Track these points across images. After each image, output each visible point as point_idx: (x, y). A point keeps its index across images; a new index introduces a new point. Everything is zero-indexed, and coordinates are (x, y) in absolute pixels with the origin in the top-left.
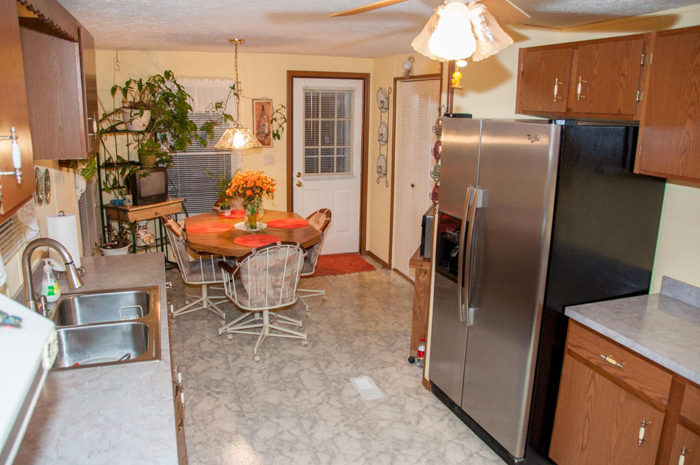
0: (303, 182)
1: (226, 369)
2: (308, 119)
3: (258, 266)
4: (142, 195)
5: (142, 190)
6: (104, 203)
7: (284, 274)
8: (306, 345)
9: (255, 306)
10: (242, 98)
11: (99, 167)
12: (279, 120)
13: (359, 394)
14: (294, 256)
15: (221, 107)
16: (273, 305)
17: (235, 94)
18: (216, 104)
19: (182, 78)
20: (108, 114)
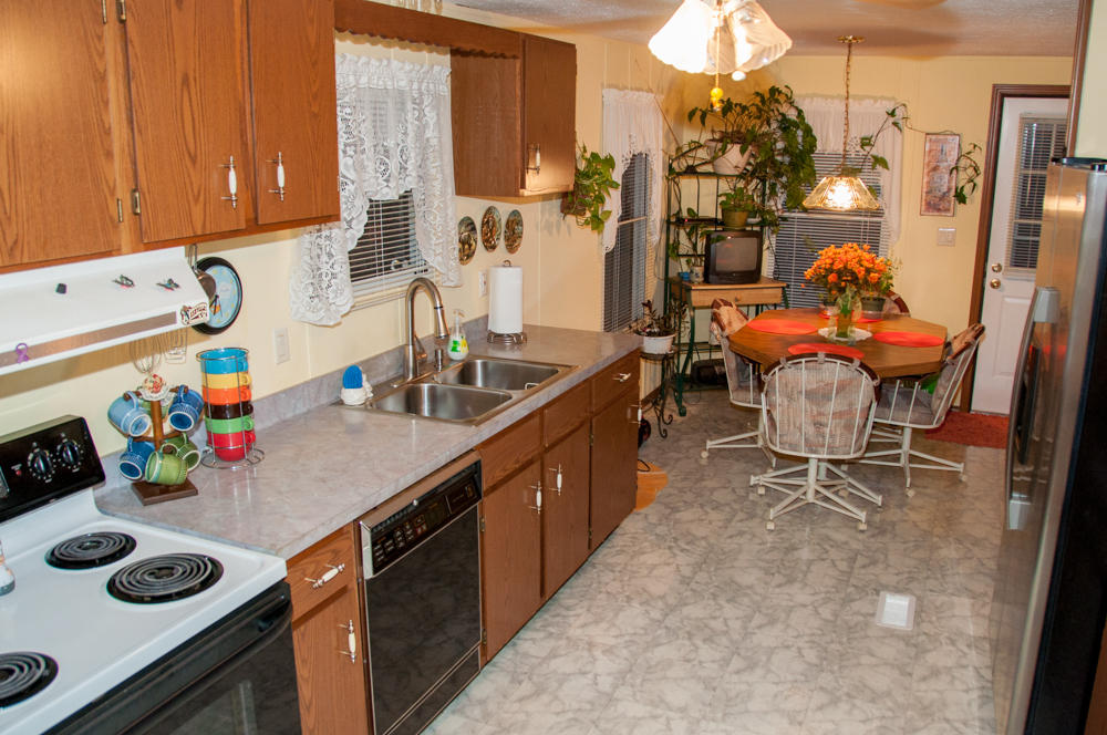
0: (1003, 282)
1: (720, 528)
2: (1026, 172)
3: (790, 386)
4: (718, 269)
5: (717, 262)
6: (670, 275)
7: (832, 407)
8: (862, 531)
9: (787, 447)
10: (905, 129)
11: (668, 222)
12: (965, 169)
13: (873, 615)
14: (851, 380)
15: (868, 144)
16: (815, 452)
17: (895, 124)
18: (863, 139)
19: (813, 96)
20: (686, 149)
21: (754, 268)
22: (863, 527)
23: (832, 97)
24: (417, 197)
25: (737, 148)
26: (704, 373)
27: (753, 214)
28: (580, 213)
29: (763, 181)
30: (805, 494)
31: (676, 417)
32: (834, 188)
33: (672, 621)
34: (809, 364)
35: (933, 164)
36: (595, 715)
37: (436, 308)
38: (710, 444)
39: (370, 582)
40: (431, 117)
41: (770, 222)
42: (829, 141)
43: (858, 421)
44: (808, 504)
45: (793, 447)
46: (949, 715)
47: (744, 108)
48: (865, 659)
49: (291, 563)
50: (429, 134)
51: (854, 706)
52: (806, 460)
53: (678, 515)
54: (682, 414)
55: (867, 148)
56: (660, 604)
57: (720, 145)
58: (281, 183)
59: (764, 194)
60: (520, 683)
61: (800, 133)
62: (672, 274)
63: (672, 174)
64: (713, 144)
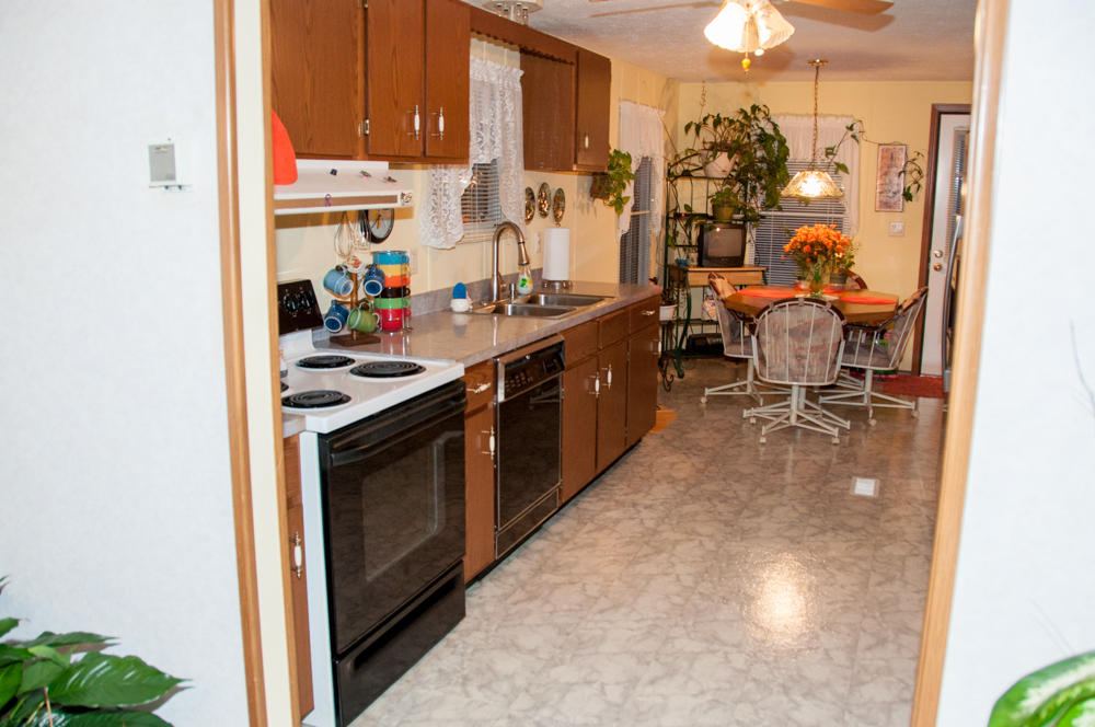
0: (945, 265)
1: (723, 442)
3: (777, 326)
4: (709, 255)
5: (709, 249)
6: (669, 261)
7: (810, 342)
8: (836, 444)
9: (774, 377)
10: (862, 142)
11: (668, 218)
12: (911, 173)
13: (848, 489)
14: (825, 320)
15: (832, 154)
16: (797, 380)
17: (853, 137)
18: (828, 149)
19: (785, 115)
20: (683, 156)
21: (739, 254)
22: (836, 441)
23: (802, 116)
24: (500, 165)
25: (725, 155)
26: (698, 343)
27: (737, 210)
28: (605, 197)
29: (745, 184)
30: (788, 418)
31: (676, 379)
32: (806, 179)
33: (693, 491)
34: (793, 307)
35: (885, 169)
36: (646, 539)
37: (519, 243)
38: (708, 392)
39: (502, 404)
40: (510, 106)
41: (752, 218)
42: (799, 149)
43: (830, 354)
44: (791, 427)
45: (780, 377)
46: (907, 537)
47: (731, 122)
48: (843, 511)
49: (467, 370)
50: (508, 119)
51: (837, 534)
52: (790, 387)
53: (688, 436)
54: (681, 376)
55: (831, 157)
56: (683, 483)
57: (711, 153)
58: (441, 128)
59: (745, 195)
60: (586, 524)
61: (776, 144)
62: (671, 261)
63: (671, 176)
64: (706, 152)
